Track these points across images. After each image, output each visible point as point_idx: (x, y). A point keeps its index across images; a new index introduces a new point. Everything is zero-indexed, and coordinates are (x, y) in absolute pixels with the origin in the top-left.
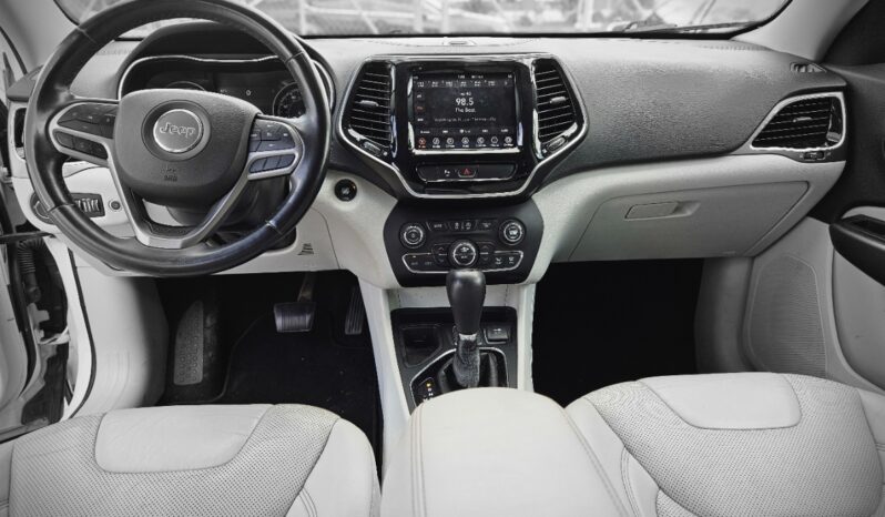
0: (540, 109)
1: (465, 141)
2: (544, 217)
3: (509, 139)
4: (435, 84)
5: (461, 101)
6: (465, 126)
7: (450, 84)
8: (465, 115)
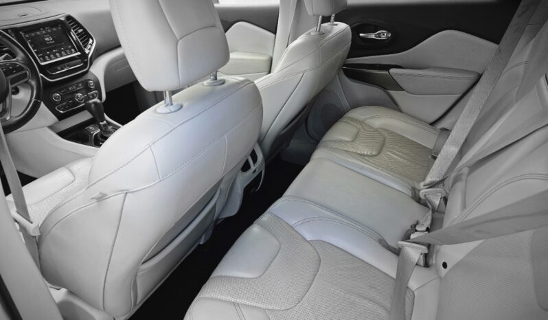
0: (74, 29)
1: (58, 54)
2: (96, 75)
3: (73, 50)
4: (33, 34)
5: (47, 39)
6: (55, 48)
7: (38, 33)
8: (51, 44)
